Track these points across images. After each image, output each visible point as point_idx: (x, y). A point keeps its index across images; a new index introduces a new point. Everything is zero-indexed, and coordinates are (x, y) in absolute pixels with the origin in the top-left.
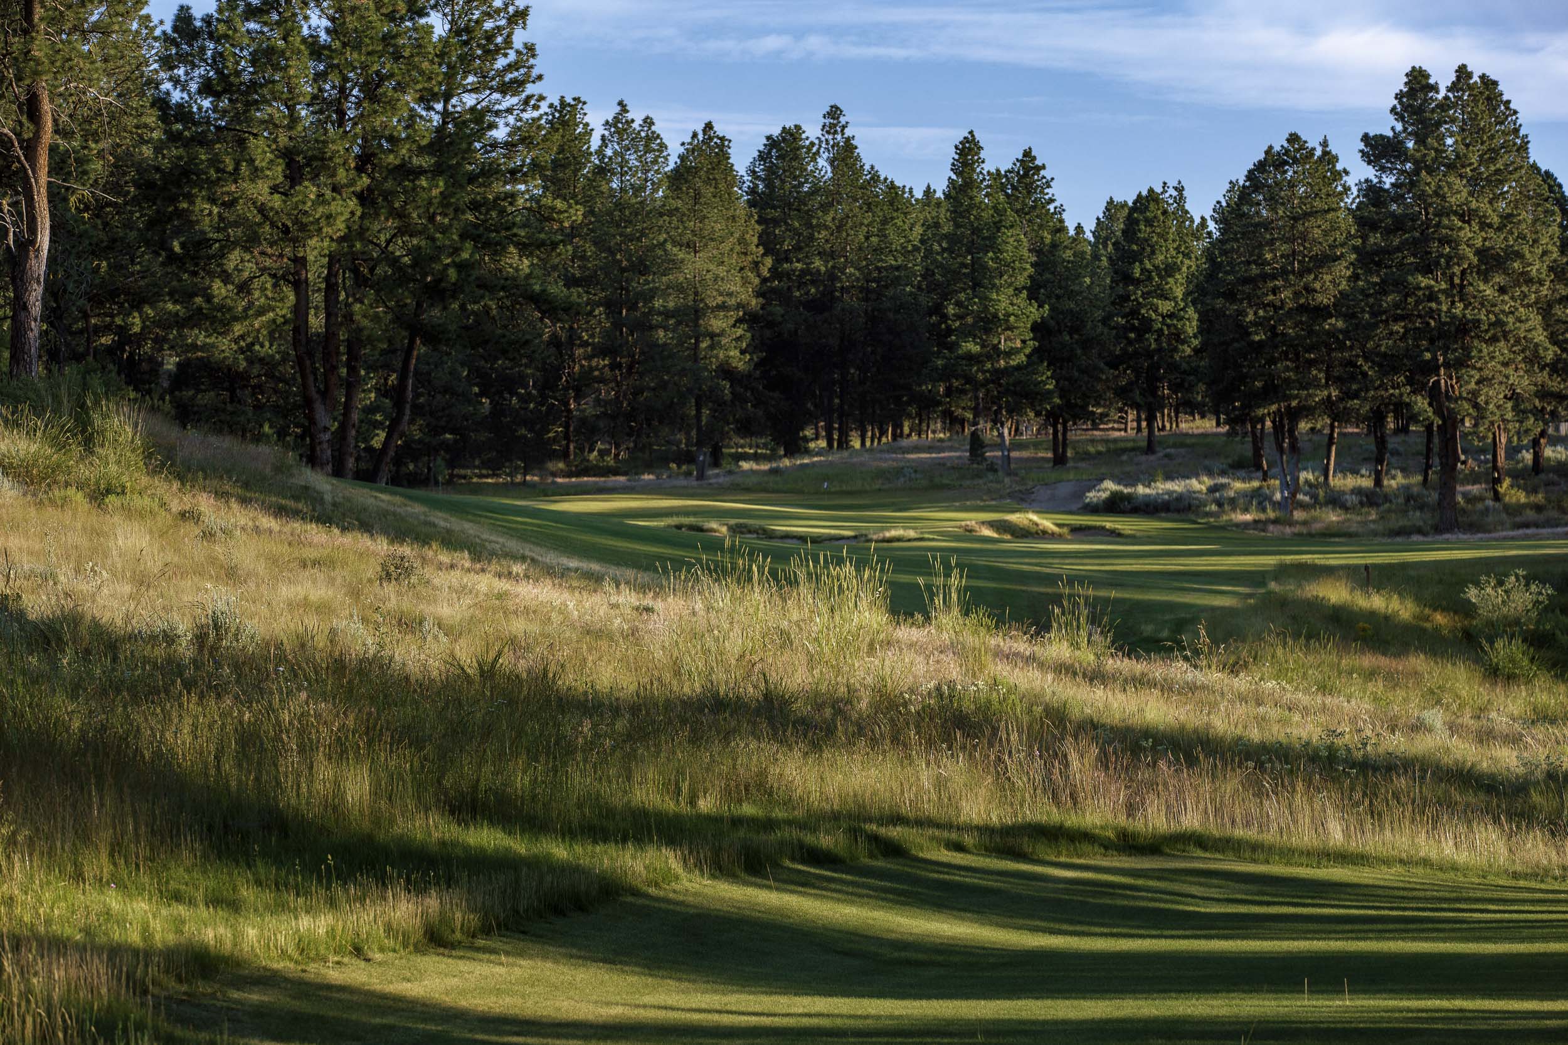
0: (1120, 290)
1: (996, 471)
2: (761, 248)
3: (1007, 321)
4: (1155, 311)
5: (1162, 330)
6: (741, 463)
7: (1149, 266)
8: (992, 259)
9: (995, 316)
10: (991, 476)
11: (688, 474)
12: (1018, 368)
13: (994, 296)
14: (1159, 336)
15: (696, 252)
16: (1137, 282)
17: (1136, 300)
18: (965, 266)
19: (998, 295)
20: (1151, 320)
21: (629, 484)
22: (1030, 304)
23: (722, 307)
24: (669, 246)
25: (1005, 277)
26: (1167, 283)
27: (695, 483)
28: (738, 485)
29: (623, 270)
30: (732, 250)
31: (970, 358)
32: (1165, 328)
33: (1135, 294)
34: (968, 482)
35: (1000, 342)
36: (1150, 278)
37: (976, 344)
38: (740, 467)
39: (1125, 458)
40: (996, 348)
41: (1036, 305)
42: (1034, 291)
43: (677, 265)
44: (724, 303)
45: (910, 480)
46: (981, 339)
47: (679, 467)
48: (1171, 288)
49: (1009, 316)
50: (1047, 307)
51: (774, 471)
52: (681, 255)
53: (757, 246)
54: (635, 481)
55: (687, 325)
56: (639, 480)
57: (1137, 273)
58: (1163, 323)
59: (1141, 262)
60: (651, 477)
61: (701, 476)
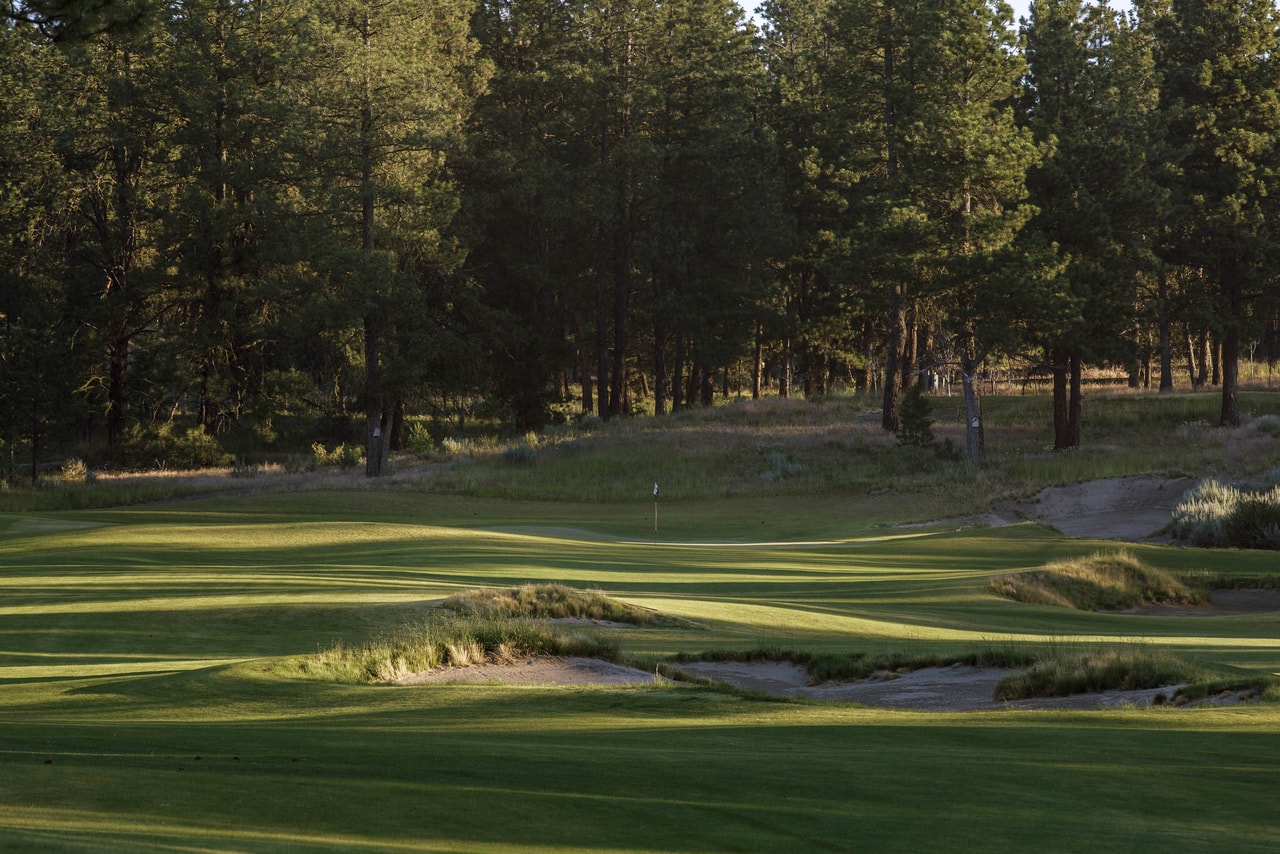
0: (1179, 109)
1: (956, 458)
2: (475, 41)
3: (981, 164)
4: (1243, 151)
5: (1255, 187)
6: (446, 442)
7: (1228, 66)
8: (950, 44)
9: (957, 154)
10: (949, 469)
11: (347, 462)
12: (1002, 257)
13: (956, 116)
14: (1250, 200)
15: (365, 36)
16: (1208, 97)
17: (1207, 129)
18: (874, 68)
19: (962, 114)
20: (1235, 168)
21: (234, 481)
22: (1020, 134)
23: (414, 141)
24: (315, 22)
25: (973, 80)
26: (1264, 99)
27: (364, 481)
28: (449, 485)
29: (224, 75)
30: (423, 42)
31: (908, 238)
32: (1262, 184)
33: (1205, 118)
34: (904, 480)
35: (963, 207)
36: (1231, 90)
37: (921, 210)
38: (444, 449)
39: (1183, 431)
40: (957, 217)
41: (1030, 135)
42: (1024, 110)
43: (330, 57)
44: (420, 132)
45: (786, 475)
46: (928, 200)
47: (330, 451)
48: (1272, 109)
49: (987, 153)
50: (1054, 138)
51: (517, 459)
52: (339, 40)
53: (469, 38)
54: (246, 475)
55: (350, 176)
56: (253, 475)
57: (1207, 77)
58: (1258, 175)
59: (1214, 60)
60: (275, 467)
61: (375, 468)
